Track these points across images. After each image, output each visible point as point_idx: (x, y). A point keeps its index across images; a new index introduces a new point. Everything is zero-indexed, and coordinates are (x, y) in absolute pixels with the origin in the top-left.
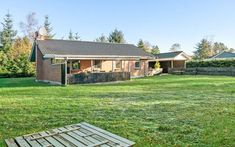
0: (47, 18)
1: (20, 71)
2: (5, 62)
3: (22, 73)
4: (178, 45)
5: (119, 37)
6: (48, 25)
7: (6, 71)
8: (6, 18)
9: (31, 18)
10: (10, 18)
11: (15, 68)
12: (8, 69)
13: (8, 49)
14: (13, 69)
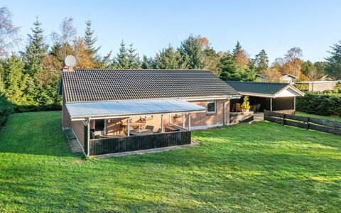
0: (89, 25)
1: (51, 102)
2: (31, 90)
3: (53, 105)
4: (298, 51)
5: (195, 49)
6: (90, 34)
7: (32, 102)
8: (34, 27)
9: (66, 26)
10: (40, 27)
11: (44, 97)
12: (35, 99)
13: (35, 71)
14: (41, 99)
